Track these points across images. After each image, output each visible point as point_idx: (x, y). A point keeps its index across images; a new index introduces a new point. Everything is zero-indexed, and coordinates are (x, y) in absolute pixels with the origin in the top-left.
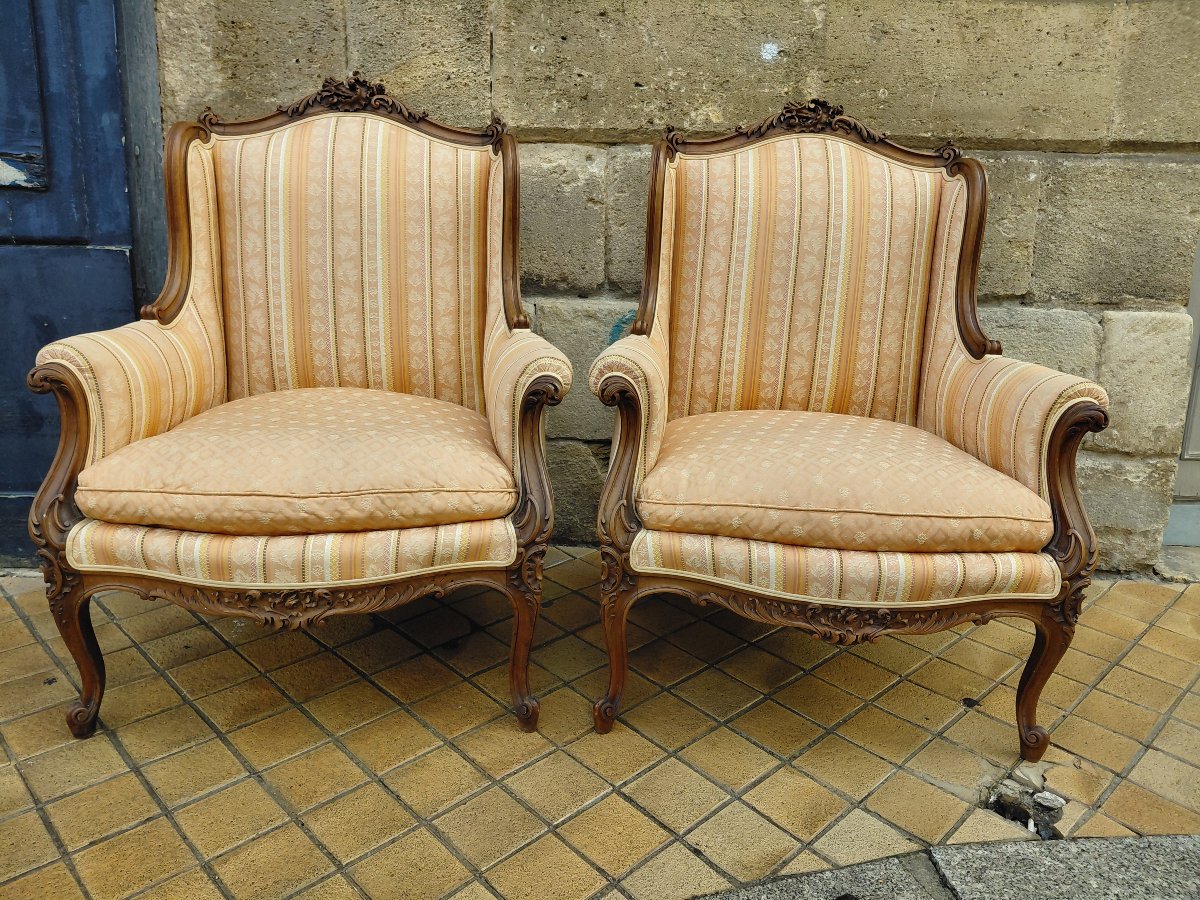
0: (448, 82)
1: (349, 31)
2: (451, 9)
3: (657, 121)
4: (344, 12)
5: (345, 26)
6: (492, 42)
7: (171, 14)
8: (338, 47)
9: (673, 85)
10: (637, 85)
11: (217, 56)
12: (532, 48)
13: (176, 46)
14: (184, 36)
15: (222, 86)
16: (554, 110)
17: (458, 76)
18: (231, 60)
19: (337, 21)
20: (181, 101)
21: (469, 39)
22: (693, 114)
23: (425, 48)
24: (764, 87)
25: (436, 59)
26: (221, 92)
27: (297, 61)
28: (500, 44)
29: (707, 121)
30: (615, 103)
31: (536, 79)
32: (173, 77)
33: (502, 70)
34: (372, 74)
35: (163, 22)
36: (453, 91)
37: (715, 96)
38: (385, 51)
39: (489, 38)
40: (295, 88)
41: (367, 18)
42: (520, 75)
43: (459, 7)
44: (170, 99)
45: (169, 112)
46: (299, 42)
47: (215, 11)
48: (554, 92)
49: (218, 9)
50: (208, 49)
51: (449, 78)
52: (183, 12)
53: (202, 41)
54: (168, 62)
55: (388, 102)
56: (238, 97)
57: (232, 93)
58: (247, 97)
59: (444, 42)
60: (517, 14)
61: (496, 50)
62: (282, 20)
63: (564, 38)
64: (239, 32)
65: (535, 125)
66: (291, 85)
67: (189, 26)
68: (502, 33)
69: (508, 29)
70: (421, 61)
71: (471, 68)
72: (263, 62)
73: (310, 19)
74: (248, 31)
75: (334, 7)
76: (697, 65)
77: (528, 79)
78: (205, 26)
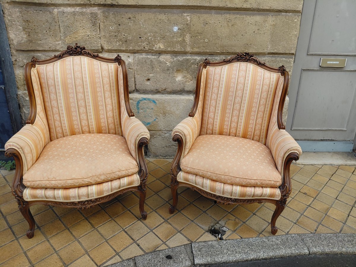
0: (88, 37)
1: (60, 23)
2: (88, 17)
3: (146, 47)
4: (58, 17)
5: (59, 21)
6: (99, 26)
7: (9, 18)
8: (57, 27)
9: (150, 38)
10: (140, 38)
11: (24, 30)
12: (110, 28)
13: (12, 27)
14: (13, 24)
15: (26, 38)
16: (118, 44)
17: (91, 35)
18: (28, 31)
19: (56, 20)
20: (15, 42)
21: (93, 25)
22: (156, 46)
23: (81, 28)
24: (174, 39)
25: (85, 31)
26: (26, 40)
27: (46, 31)
28: (102, 26)
29: (160, 48)
30: (134, 42)
31: (112, 36)
32: (12, 36)
33: (103, 34)
34: (67, 35)
35: (7, 20)
36: (90, 40)
37: (162, 41)
38: (70, 28)
39: (99, 25)
40: (46, 39)
41: (65, 19)
42: (108, 35)
43: (90, 16)
44: (12, 42)
45: (12, 45)
46: (46, 26)
47: (21, 17)
48: (117, 40)
49: (22, 16)
50: (21, 28)
51: (88, 36)
52: (12, 17)
53: (19, 26)
54: (10, 32)
56: (31, 41)
57: (29, 40)
58: (33, 41)
59: (86, 26)
60: (106, 18)
61: (101, 28)
62: (41, 20)
63: (119, 25)
64: (29, 23)
65: (113, 49)
66: (45, 38)
67: (14, 21)
68: (102, 23)
69: (104, 22)
70: (81, 31)
71: (94, 33)
72: (37, 32)
73: (48, 20)
74: (31, 23)
75: (55, 16)
76: (156, 32)
77: (110, 36)
78: (19, 22)
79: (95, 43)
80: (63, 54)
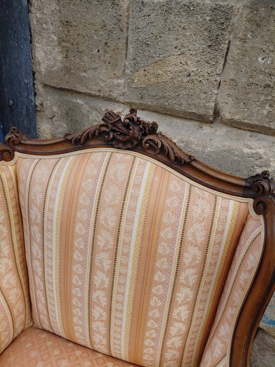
0: (188, 78)
1: (130, 32)
2: (201, 20)
4: (128, 17)
5: (128, 28)
6: (228, 49)
7: (38, 15)
8: (121, 44)
11: (59, 44)
12: (260, 59)
13: (41, 35)
14: (44, 29)
15: (61, 62)
16: (265, 112)
17: (196, 75)
18: (65, 47)
19: (123, 24)
20: (43, 68)
21: (210, 46)
23: (177, 50)
25: (183, 59)
26: (61, 65)
27: (98, 51)
28: (234, 51)
31: (257, 85)
32: (39, 54)
33: (230, 74)
34: (140, 66)
35: (34, 20)
36: (191, 86)
38: (150, 50)
39: (226, 46)
40: (96, 68)
41: (142, 23)
42: (244, 80)
43: (208, 18)
44: (38, 67)
45: (38, 74)
46: (100, 38)
47: (59, 14)
48: (270, 98)
49: (60, 11)
50: (55, 38)
51: (189, 75)
52: (43, 14)
53: (53, 33)
54: (37, 45)
55: (157, 144)
56: (67, 70)
57: (65, 67)
58: (72, 71)
59: (191, 47)
60: (255, 27)
61: (229, 58)
62: (92, 21)
64: (70, 28)
65: (246, 121)
66: (94, 66)
67: (46, 23)
68: (238, 43)
69: (244, 40)
70: (173, 59)
71: (207, 69)
72: (81, 50)
73: (107, 22)
74: (74, 28)
75: (122, 14)
77: (251, 84)
78: (54, 24)
79: (203, 96)
80: (87, 138)
